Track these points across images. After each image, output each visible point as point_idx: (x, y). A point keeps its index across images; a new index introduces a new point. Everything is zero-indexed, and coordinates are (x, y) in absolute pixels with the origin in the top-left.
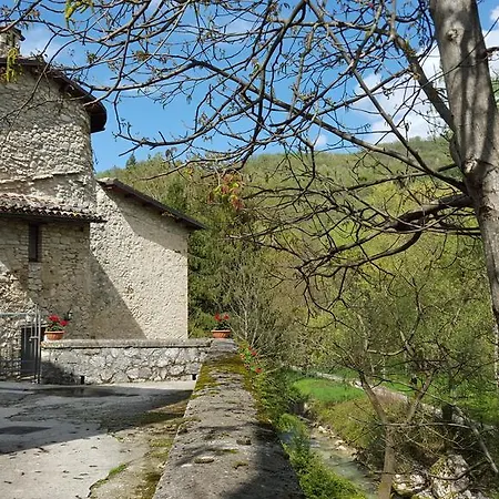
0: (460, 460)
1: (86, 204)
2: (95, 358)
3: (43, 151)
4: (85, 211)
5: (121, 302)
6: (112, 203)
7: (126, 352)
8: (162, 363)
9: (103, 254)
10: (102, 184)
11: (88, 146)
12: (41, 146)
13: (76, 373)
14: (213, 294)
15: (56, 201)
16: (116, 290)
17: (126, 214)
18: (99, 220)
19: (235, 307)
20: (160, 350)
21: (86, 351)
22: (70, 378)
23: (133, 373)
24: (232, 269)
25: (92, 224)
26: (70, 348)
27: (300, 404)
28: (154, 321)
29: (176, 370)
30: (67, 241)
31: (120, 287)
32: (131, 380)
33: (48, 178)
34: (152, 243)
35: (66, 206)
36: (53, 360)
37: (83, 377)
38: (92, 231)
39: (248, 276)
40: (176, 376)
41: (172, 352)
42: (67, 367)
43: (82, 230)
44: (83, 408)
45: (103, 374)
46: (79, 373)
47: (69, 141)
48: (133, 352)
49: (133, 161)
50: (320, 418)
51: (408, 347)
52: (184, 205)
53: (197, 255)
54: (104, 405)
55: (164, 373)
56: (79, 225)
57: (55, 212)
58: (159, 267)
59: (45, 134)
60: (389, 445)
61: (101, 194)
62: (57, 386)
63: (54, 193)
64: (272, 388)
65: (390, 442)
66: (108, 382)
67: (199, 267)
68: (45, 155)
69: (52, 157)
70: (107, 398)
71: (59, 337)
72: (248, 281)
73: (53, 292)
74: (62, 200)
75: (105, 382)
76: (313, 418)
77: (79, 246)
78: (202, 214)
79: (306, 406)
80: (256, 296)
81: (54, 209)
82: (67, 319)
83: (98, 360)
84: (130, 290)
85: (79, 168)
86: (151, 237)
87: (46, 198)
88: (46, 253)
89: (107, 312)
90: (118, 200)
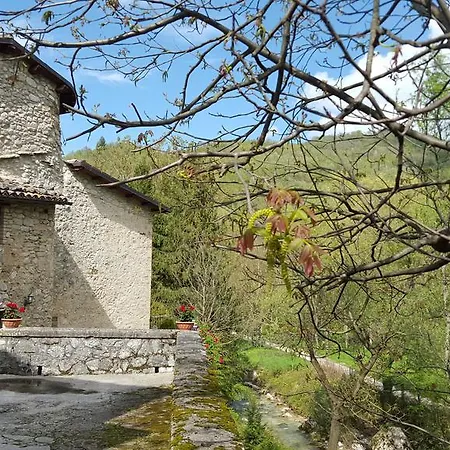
0: (399, 432)
1: (52, 185)
2: (53, 347)
3: (10, 130)
4: (50, 192)
5: (85, 284)
6: (79, 184)
7: (87, 343)
8: (124, 354)
9: (68, 235)
10: (69, 165)
11: (56, 126)
12: (8, 125)
13: (33, 363)
14: (173, 270)
15: (21, 181)
16: (80, 271)
17: (93, 195)
18: (64, 202)
19: (194, 283)
20: (122, 341)
21: (44, 340)
22: (27, 368)
23: (93, 365)
24: (192, 247)
25: (57, 206)
26: (28, 337)
27: (250, 373)
28: (117, 302)
29: (137, 362)
30: (30, 222)
31: (84, 269)
32: (91, 372)
33: (14, 158)
34: (118, 225)
35: (31, 187)
36: (9, 349)
37: (40, 368)
38: (57, 212)
39: (207, 254)
40: (137, 368)
41: (135, 343)
42: (23, 358)
43: (46, 211)
44: (36, 411)
45: (61, 364)
46: (35, 363)
47: (37, 122)
48: (94, 342)
49: (102, 143)
50: (268, 385)
51: (356, 327)
52: (149, 186)
53: (160, 233)
54: (59, 408)
55: (125, 365)
56: (44, 206)
57: (18, 193)
58: (124, 249)
59: (12, 113)
60: (334, 417)
61: (68, 175)
62: (13, 377)
63: (20, 173)
64: (226, 359)
65: (336, 415)
66: (67, 373)
67: (161, 244)
68: (11, 134)
69: (19, 136)
70: (63, 396)
71: (16, 325)
72: (207, 259)
73: (13, 275)
74: (27, 180)
75: (63, 373)
76: (261, 386)
77: (43, 228)
78: (166, 195)
79: (255, 374)
80: (214, 274)
81: (17, 190)
82: (27, 303)
83: (57, 350)
84: (94, 271)
85: (47, 148)
86: (117, 218)
87: (11, 178)
88: (8, 235)
89: (70, 293)
90: (86, 181)
